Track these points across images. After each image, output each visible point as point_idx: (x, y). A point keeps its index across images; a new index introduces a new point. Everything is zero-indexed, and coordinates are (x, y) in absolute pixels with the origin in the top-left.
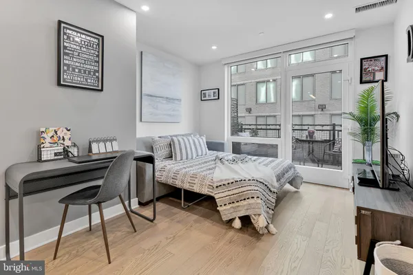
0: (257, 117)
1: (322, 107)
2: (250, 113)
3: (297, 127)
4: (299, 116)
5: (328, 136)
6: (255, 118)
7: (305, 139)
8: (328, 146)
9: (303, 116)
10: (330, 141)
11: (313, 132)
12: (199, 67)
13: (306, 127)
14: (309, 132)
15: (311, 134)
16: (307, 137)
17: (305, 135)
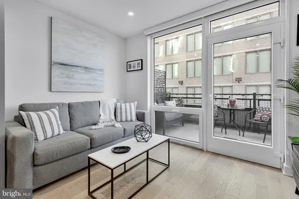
0: (187, 88)
1: (239, 80)
2: (182, 84)
3: (219, 96)
4: (220, 87)
5: (249, 105)
6: (186, 88)
7: (226, 107)
8: (248, 115)
9: (223, 87)
10: (250, 109)
11: (234, 101)
12: (124, 40)
13: (227, 97)
14: (230, 101)
15: (232, 103)
16: (228, 106)
17: (226, 104)
